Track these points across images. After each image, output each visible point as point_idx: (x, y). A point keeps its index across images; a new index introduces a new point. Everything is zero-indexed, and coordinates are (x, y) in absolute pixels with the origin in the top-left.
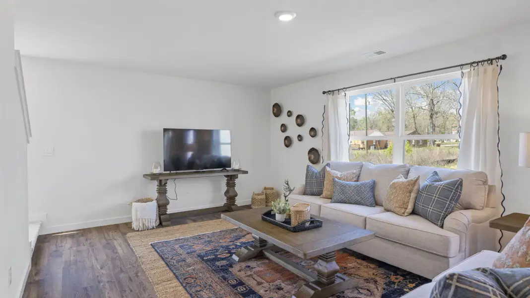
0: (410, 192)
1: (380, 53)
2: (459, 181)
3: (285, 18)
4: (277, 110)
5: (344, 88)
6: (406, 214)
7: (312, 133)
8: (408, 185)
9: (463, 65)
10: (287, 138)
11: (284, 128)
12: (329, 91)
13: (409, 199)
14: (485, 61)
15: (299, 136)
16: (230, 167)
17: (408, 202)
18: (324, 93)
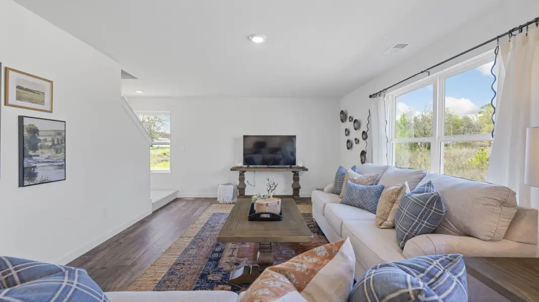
0: (393, 202)
1: (403, 46)
2: (433, 196)
3: (258, 40)
4: (344, 116)
5: (384, 90)
6: (383, 226)
7: (364, 136)
8: (392, 194)
9: (500, 37)
10: (348, 141)
11: (347, 132)
12: (374, 94)
13: (390, 210)
14: (530, 23)
15: (356, 139)
16: (295, 165)
17: (389, 213)
18: (371, 96)
